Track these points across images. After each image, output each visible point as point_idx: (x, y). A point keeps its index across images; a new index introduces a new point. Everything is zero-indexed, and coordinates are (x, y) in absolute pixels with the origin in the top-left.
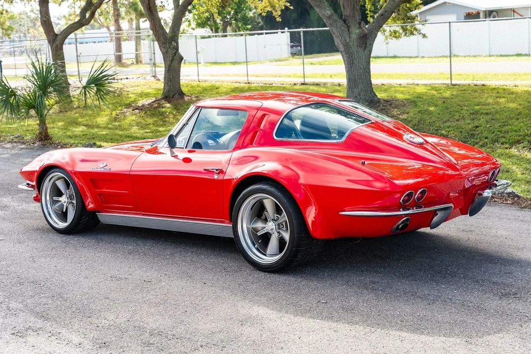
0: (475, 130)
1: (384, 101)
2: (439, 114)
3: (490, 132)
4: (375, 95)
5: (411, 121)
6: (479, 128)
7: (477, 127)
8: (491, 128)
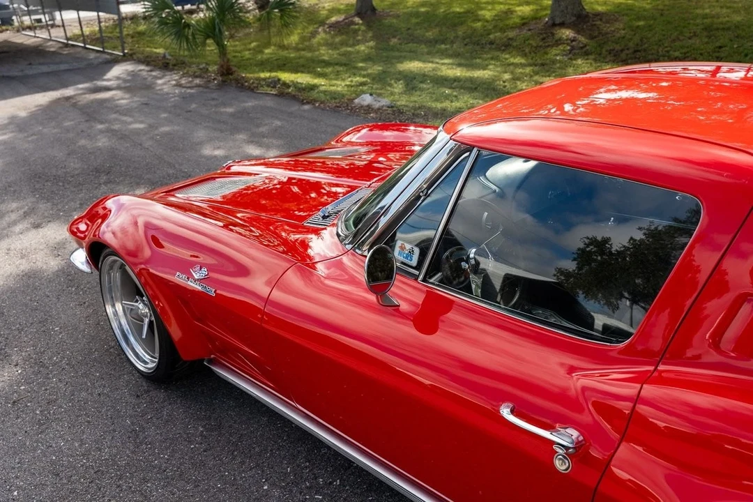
0: (719, 52)
1: (593, 15)
2: (663, 30)
3: (741, 54)
4: (584, 8)
5: (631, 39)
6: (724, 49)
7: (720, 47)
8: (741, 49)
